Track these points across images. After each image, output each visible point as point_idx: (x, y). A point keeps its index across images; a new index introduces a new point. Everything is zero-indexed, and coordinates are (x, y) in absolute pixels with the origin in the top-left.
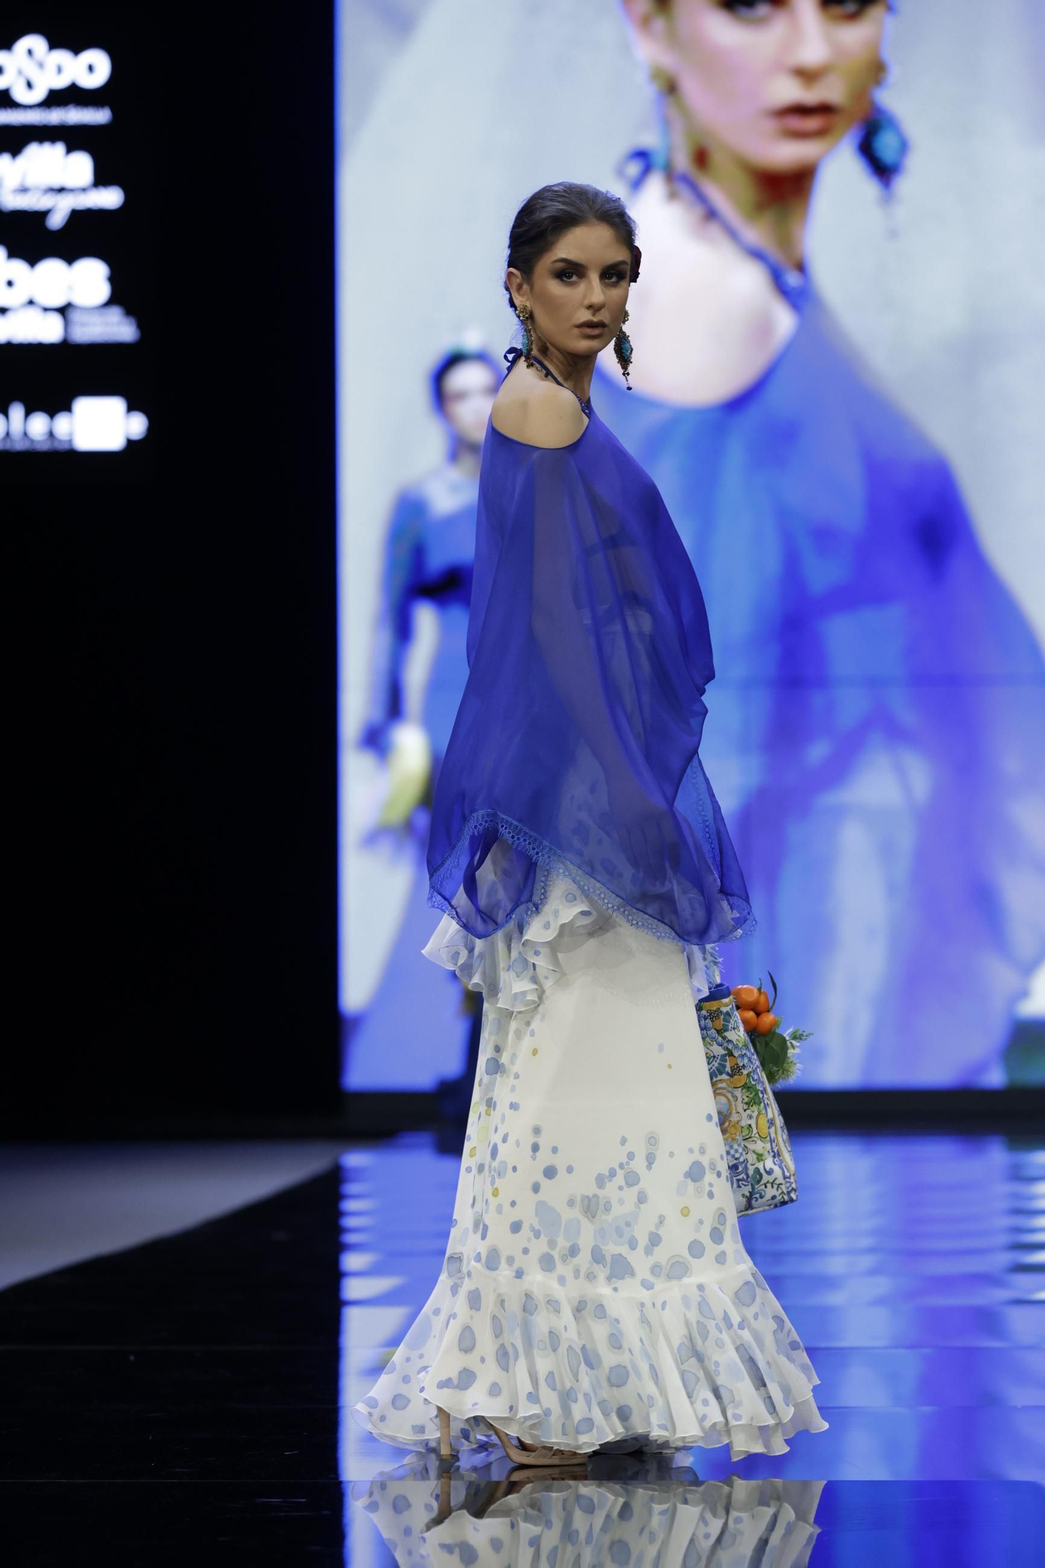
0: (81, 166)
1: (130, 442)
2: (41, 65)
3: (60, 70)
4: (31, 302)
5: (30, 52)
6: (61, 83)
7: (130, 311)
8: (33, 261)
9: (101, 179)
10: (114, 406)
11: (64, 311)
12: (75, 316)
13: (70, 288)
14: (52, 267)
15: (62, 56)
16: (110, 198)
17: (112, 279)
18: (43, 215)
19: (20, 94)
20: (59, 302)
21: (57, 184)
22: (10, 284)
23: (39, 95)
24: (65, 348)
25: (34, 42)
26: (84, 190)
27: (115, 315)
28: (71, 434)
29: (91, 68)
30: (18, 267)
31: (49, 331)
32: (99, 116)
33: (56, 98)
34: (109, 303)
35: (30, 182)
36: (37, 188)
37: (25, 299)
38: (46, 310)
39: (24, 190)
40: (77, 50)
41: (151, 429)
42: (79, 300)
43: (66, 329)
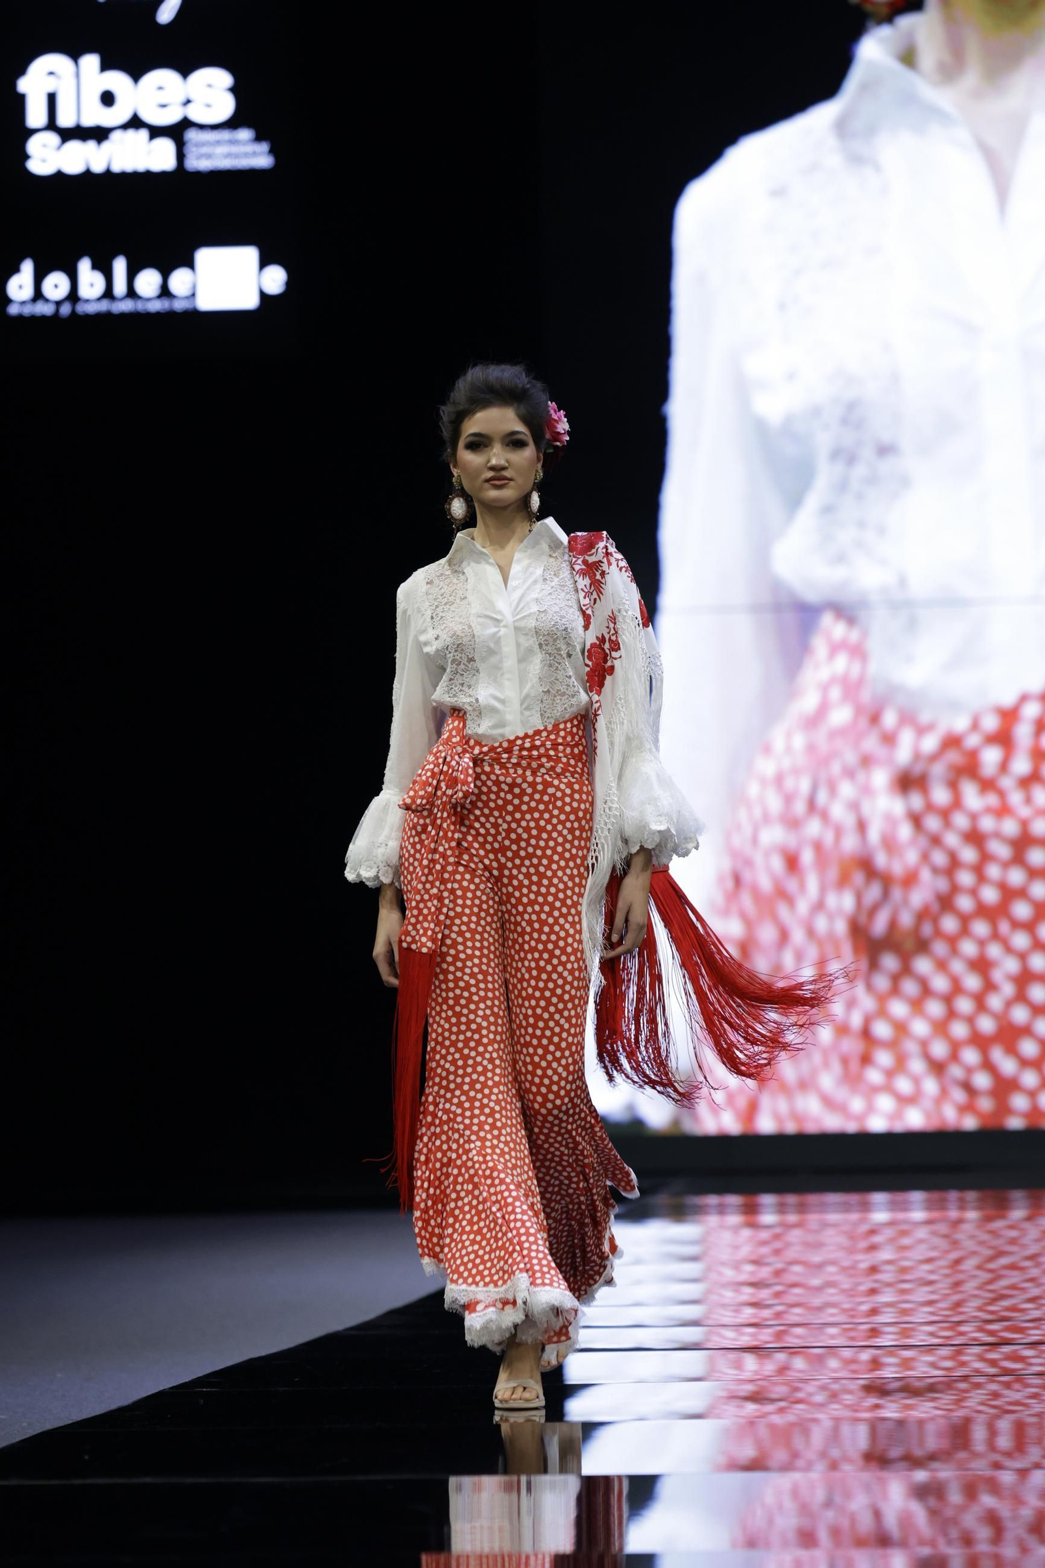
4: (135, 123)
8: (137, 73)
11: (177, 132)
12: (191, 135)
13: (186, 103)
14: (162, 79)
17: (237, 91)
20: (170, 120)
22: (108, 98)
24: (180, 180)
27: (245, 134)
30: (117, 80)
31: (157, 158)
34: (232, 124)
37: (125, 117)
41: (289, 284)
42: (196, 116)
43: (181, 156)
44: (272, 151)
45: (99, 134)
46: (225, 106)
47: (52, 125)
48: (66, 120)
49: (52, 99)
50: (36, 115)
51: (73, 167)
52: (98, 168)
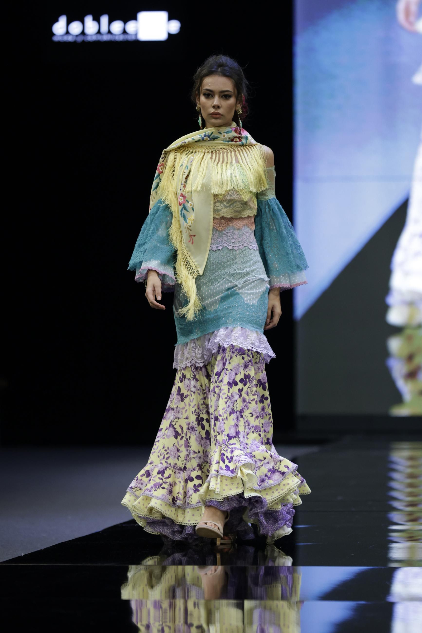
1: (170, 35)
41: (182, 28)
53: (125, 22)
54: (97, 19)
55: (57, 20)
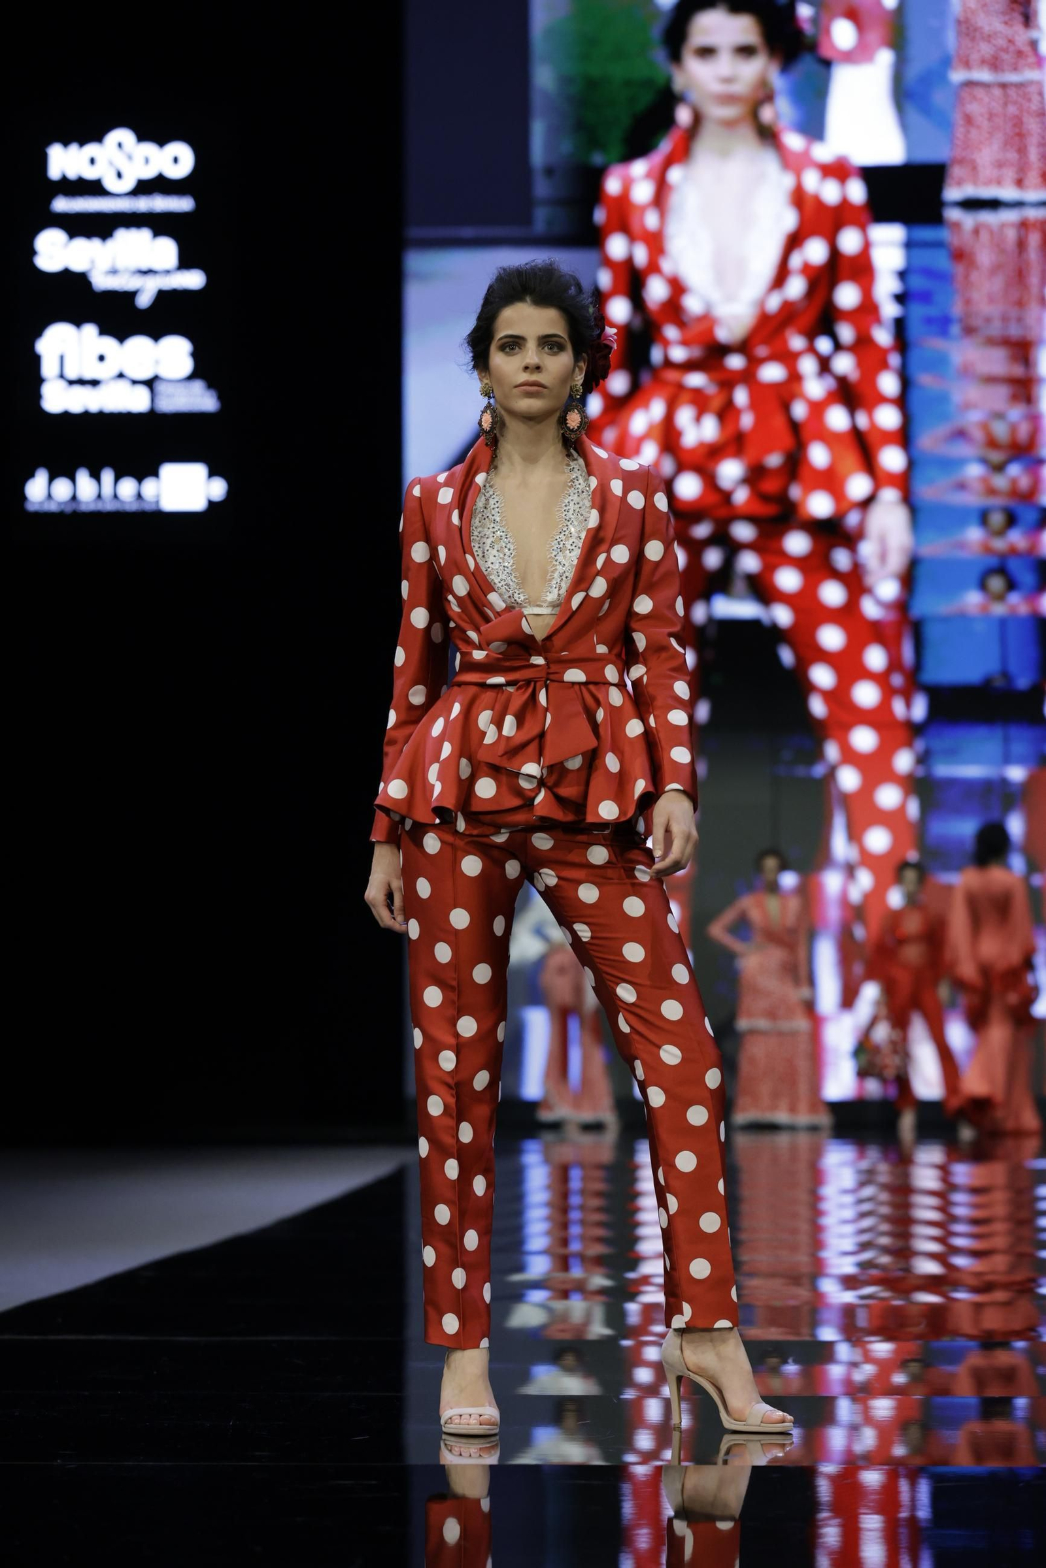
0: (165, 251)
1: (211, 504)
2: (130, 157)
3: (147, 161)
4: (121, 376)
5: (120, 145)
6: (149, 173)
7: (211, 385)
8: (121, 338)
9: (185, 263)
10: (198, 471)
11: (151, 383)
12: (160, 387)
13: (157, 362)
14: (139, 344)
15: (149, 148)
16: (194, 280)
17: (195, 355)
18: (131, 296)
19: (111, 184)
20: (146, 375)
21: (144, 267)
22: (102, 358)
23: (128, 184)
24: (152, 419)
25: (122, 136)
26: (168, 272)
27: (198, 386)
28: (158, 496)
29: (176, 160)
30: (109, 343)
31: (137, 401)
32: (183, 204)
33: (144, 188)
34: (191, 378)
35: (120, 265)
36: (126, 270)
37: (116, 372)
38: (135, 382)
39: (114, 272)
40: (162, 142)
41: (230, 493)
42: (164, 373)
43: (153, 400)
44: (220, 398)
45: (95, 383)
46: (186, 365)
47: (62, 376)
48: (72, 374)
49: (62, 358)
50: (49, 368)
51: (76, 408)
52: (94, 408)
53: (140, 479)
54: (96, 475)
55: (31, 475)
